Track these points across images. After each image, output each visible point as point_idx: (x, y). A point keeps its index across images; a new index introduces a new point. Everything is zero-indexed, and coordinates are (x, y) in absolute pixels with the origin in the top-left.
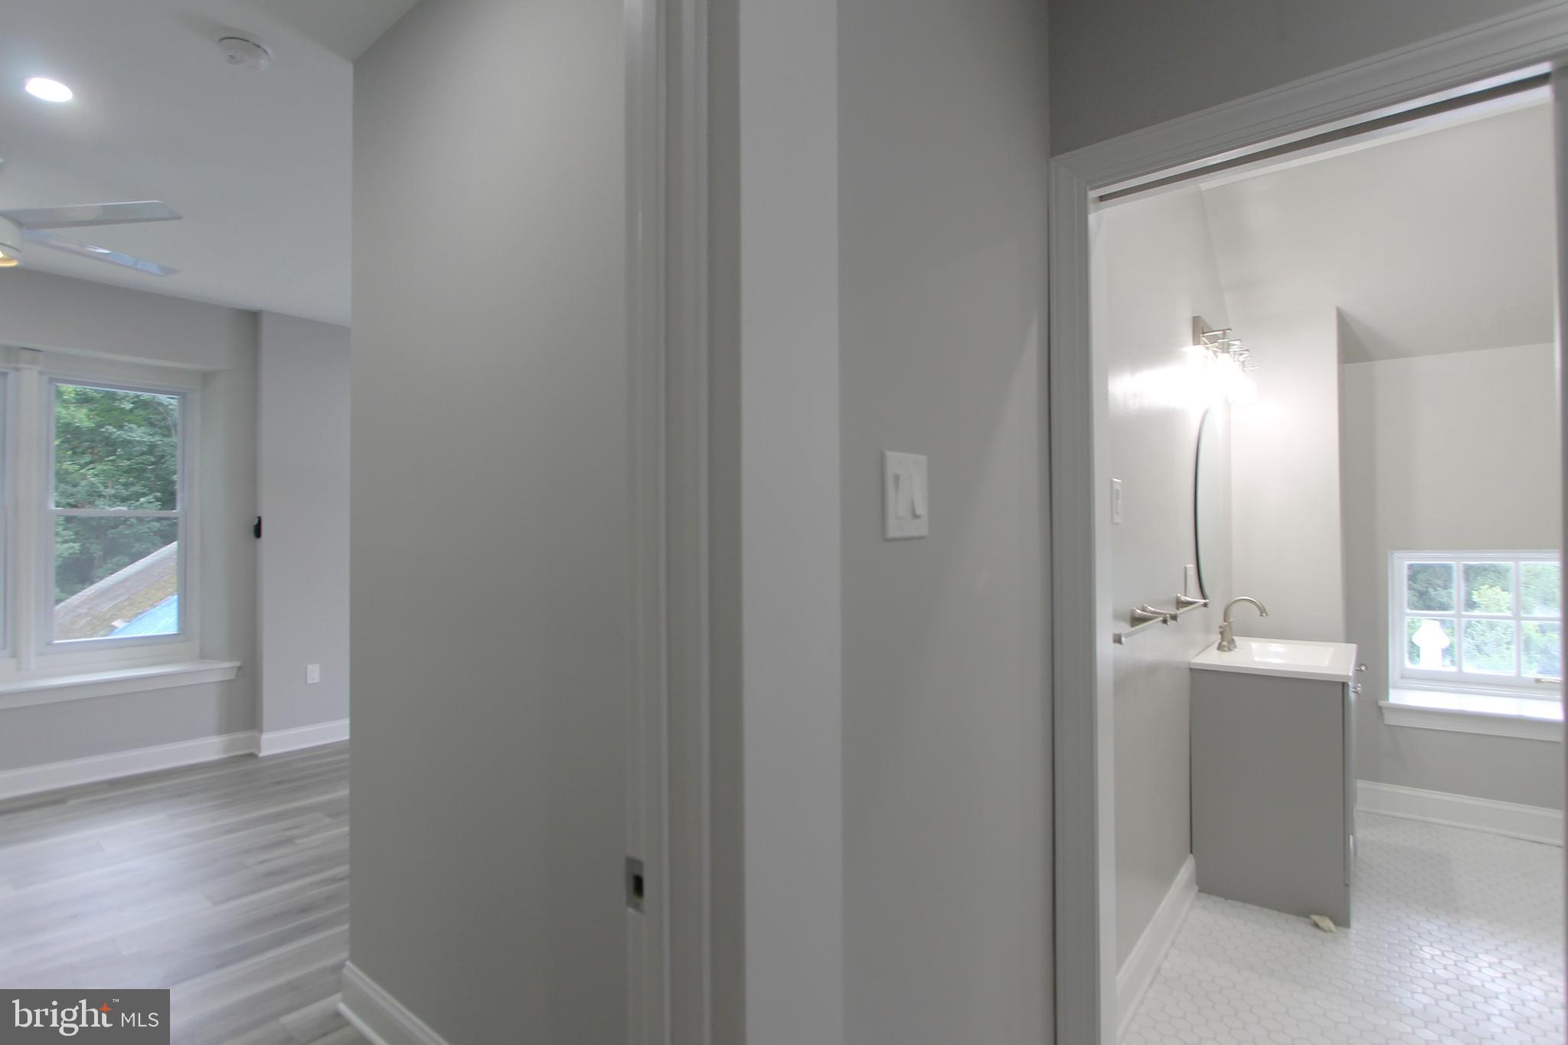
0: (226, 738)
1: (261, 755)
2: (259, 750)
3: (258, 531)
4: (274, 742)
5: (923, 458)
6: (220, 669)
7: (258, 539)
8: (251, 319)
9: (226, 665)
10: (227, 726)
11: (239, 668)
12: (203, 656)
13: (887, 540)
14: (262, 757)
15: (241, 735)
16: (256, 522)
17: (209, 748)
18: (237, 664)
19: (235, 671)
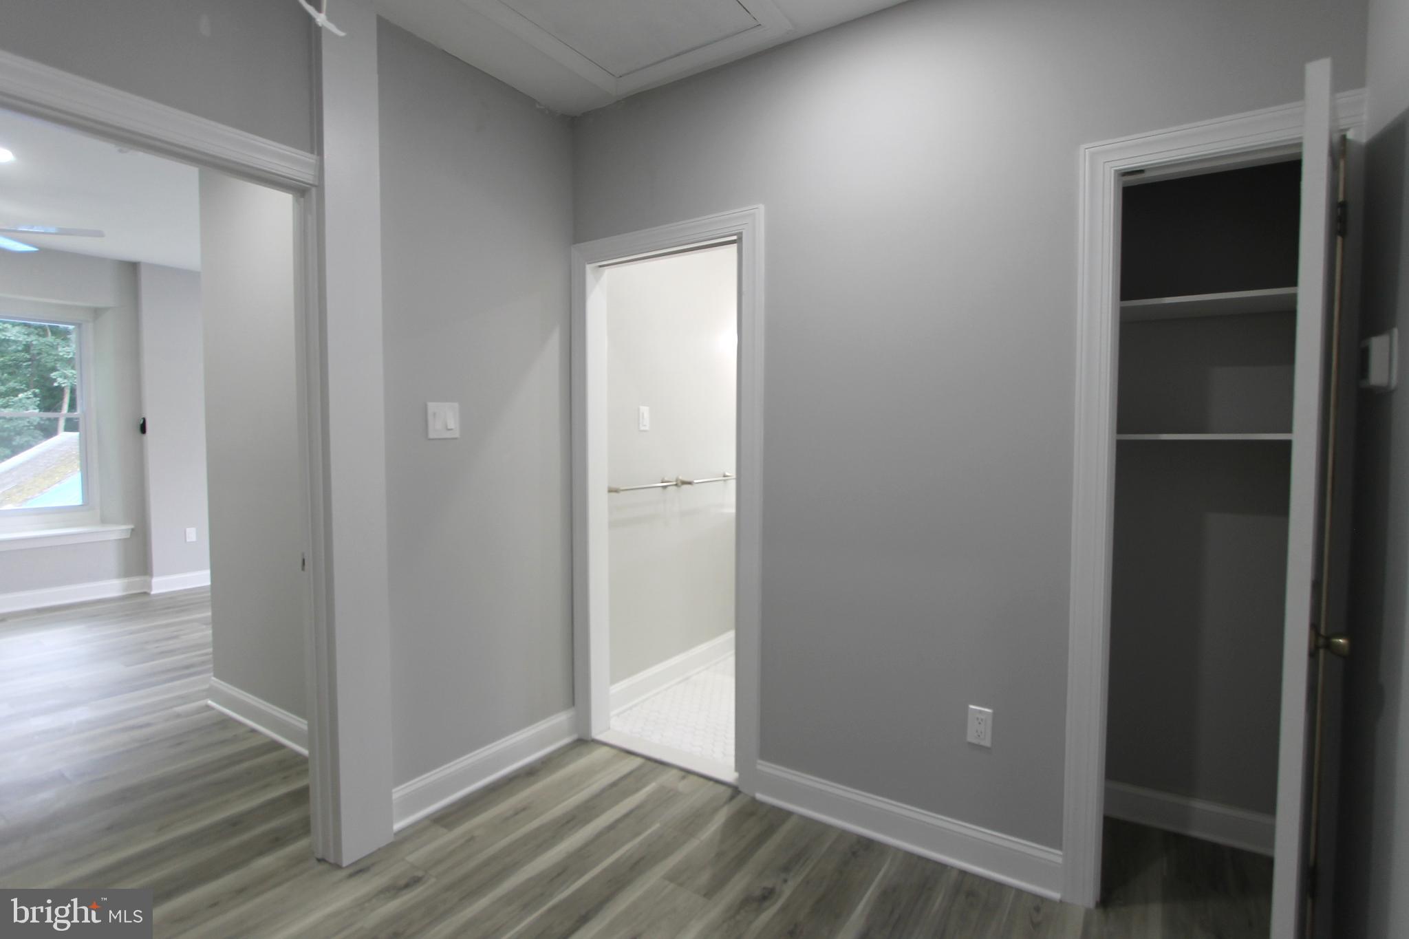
0: (126, 580)
1: (153, 593)
2: (151, 589)
3: (143, 429)
4: (162, 584)
5: (456, 405)
6: (118, 531)
7: (143, 435)
8: (132, 268)
9: (124, 527)
10: (127, 572)
11: (133, 530)
12: (104, 521)
13: (430, 439)
14: (153, 595)
15: (137, 579)
16: (142, 422)
17: (112, 588)
18: (131, 526)
19: (130, 531)
